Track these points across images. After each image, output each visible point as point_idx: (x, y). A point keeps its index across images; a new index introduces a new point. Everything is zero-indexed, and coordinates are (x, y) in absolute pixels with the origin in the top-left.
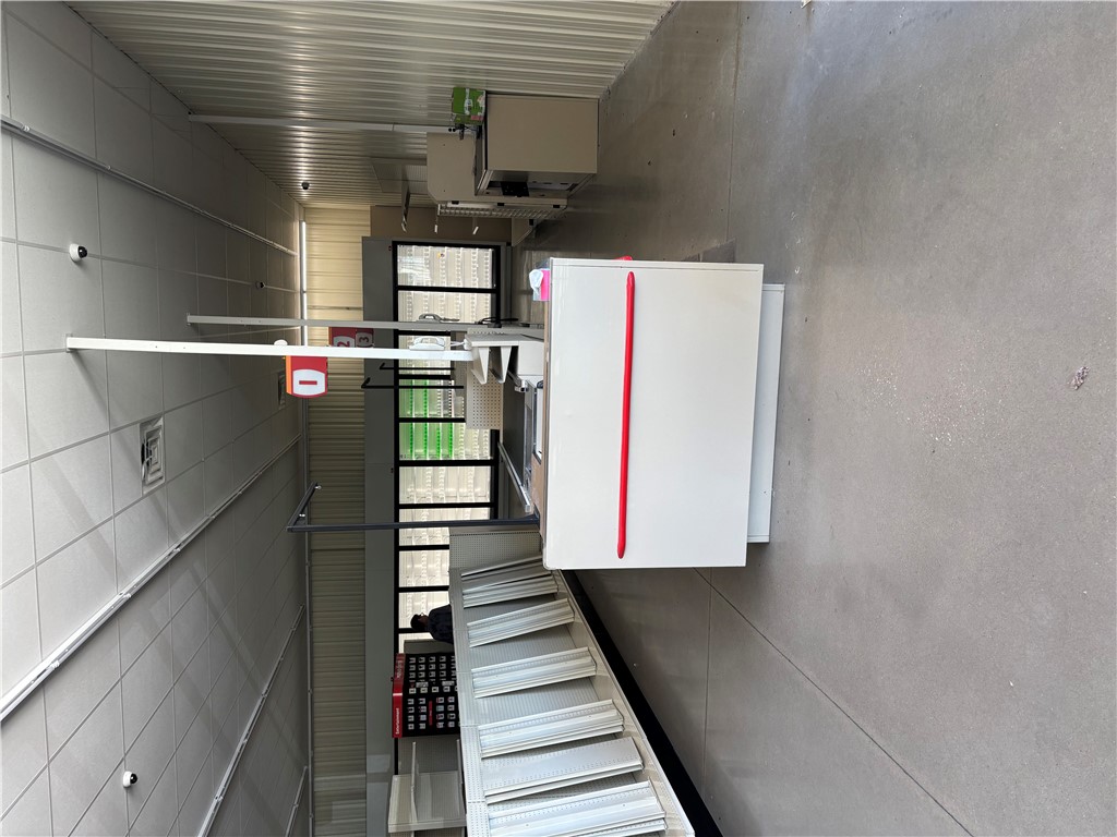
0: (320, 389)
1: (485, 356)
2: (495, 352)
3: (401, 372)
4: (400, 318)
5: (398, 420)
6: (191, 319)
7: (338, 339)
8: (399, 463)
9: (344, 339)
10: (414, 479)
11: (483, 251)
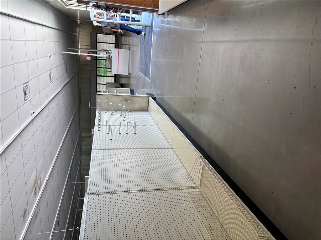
0: (90, 59)
1: (108, 56)
2: (109, 56)
3: (98, 58)
4: (97, 49)
5: (97, 67)
6: (69, 49)
7: (89, 53)
8: (97, 76)
9: (90, 53)
10: (100, 79)
11: (113, 36)
